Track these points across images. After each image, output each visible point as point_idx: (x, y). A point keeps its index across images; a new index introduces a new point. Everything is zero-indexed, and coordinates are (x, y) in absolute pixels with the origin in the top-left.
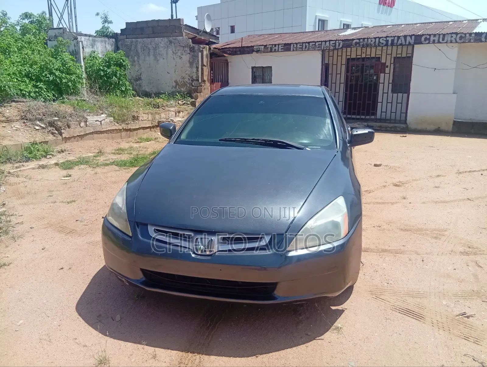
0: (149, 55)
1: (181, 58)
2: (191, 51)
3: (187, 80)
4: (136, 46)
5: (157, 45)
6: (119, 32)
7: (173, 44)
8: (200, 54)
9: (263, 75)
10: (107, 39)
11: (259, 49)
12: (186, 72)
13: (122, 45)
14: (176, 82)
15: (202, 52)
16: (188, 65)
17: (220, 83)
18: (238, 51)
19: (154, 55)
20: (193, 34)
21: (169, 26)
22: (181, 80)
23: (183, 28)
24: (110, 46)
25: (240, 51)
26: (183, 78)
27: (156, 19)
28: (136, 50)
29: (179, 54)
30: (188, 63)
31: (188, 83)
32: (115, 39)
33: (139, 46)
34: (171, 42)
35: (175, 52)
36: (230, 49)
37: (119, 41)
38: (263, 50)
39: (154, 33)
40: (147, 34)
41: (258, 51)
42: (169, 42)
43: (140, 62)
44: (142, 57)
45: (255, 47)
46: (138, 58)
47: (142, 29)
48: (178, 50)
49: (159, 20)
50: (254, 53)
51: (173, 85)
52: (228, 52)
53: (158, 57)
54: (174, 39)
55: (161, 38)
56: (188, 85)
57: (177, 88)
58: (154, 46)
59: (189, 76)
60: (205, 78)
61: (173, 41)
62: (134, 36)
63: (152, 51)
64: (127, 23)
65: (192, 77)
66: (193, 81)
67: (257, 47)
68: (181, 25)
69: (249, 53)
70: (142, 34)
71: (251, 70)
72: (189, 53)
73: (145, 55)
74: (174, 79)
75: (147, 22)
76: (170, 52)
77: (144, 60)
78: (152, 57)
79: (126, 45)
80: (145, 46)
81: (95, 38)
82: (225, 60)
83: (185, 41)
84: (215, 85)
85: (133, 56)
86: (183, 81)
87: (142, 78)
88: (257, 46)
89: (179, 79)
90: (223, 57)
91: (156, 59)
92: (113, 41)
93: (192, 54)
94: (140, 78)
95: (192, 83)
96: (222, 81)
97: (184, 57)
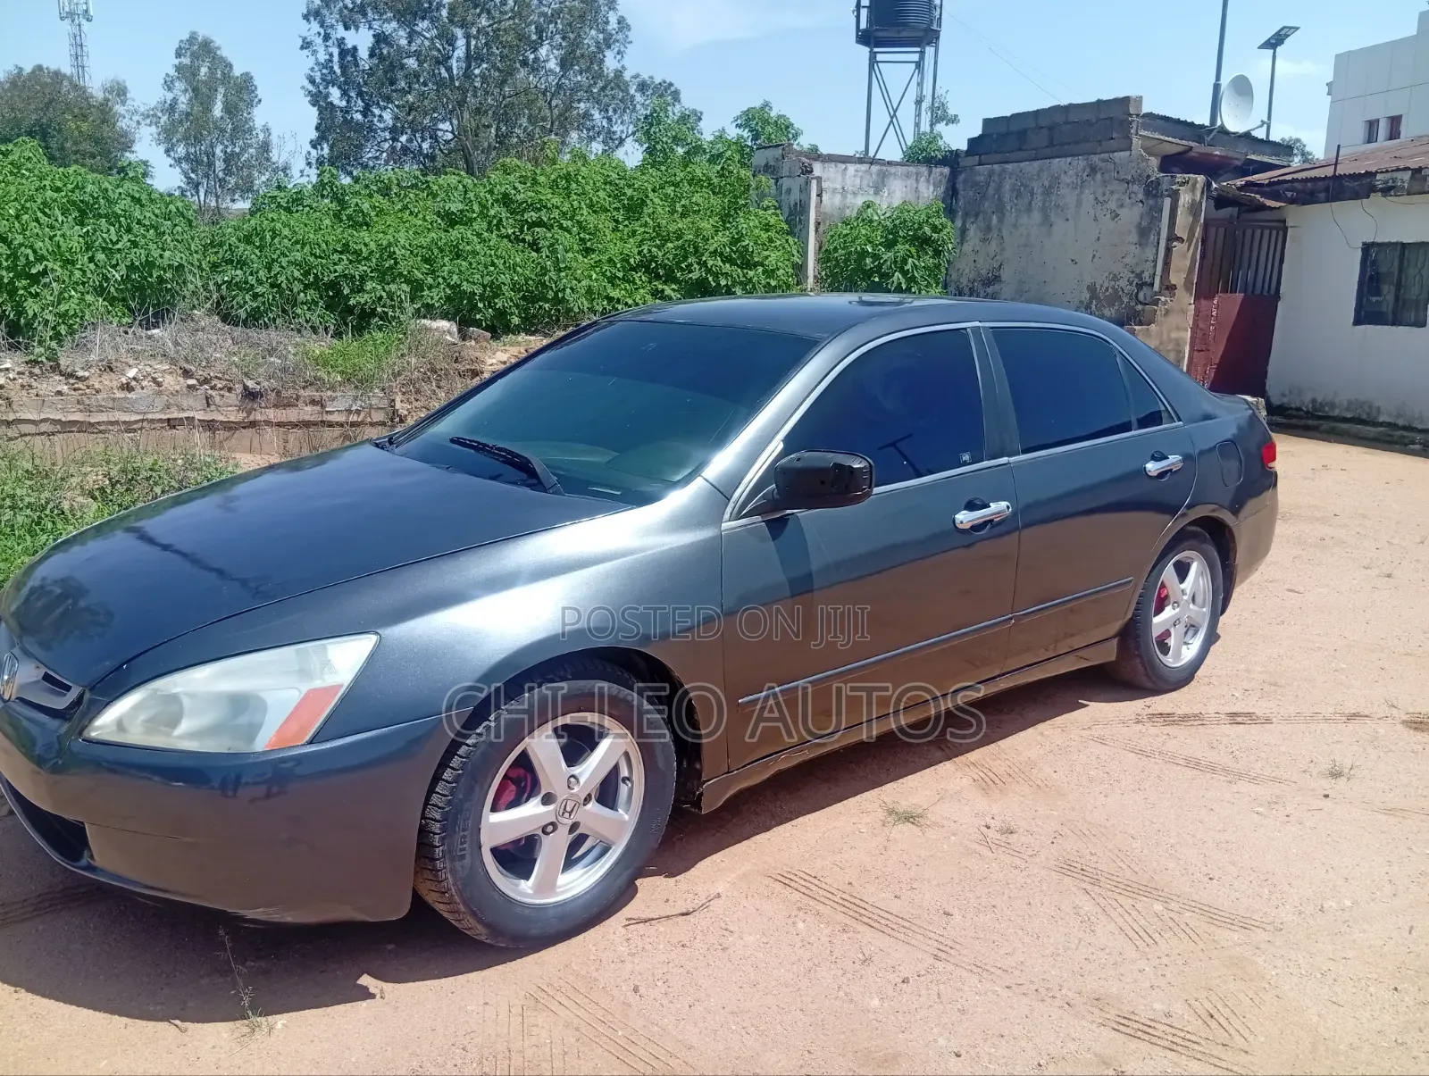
0: (1029, 209)
1: (1118, 215)
2: (1147, 193)
3: (1123, 283)
4: (999, 188)
5: (1056, 180)
6: (964, 147)
7: (1099, 176)
8: (1167, 202)
9: (1401, 270)
10: (924, 169)
11: (1394, 182)
12: (1127, 260)
13: (965, 182)
14: (1092, 289)
15: (1175, 196)
16: (1134, 237)
17: (1239, 296)
18: (1320, 192)
19: (1044, 210)
20: (1177, 141)
21: (1094, 121)
22: (1106, 285)
23: (1134, 125)
24: (931, 188)
25: (1327, 190)
26: (1115, 278)
27: (1064, 102)
28: (999, 196)
29: (1112, 205)
30: (1134, 231)
31: (1127, 294)
32: (951, 167)
33: (1007, 186)
34: (1093, 170)
35: (1101, 199)
36: (1296, 185)
37: (961, 172)
38: (1406, 185)
39: (1051, 144)
40: (1033, 149)
41: (1387, 191)
42: (1088, 170)
43: (1005, 233)
44: (1010, 218)
45: (1379, 177)
46: (1001, 220)
47: (1022, 134)
48: (1112, 193)
49: (1070, 104)
50: (1376, 198)
51: (1083, 299)
52: (1289, 194)
53: (1052, 215)
54: (1104, 161)
55: (1069, 159)
56: (1126, 300)
57: (1093, 307)
58: (1046, 183)
59: (1133, 272)
60: (1176, 278)
61: (1101, 164)
62: (999, 157)
63: (1039, 198)
64: (987, 122)
65: (1139, 276)
66: (1140, 287)
67: (1388, 175)
68: (1131, 115)
69: (1356, 196)
70: (1020, 149)
71: (1359, 254)
72: (1141, 201)
73: (1020, 211)
74: (1088, 280)
75: (1037, 113)
76: (1088, 197)
77: (1015, 226)
78: (1037, 216)
79: (976, 184)
80: (1022, 184)
81: (889, 169)
82: (1279, 221)
83: (1133, 165)
84: (1215, 302)
85: (989, 211)
86: (1113, 288)
87: (1004, 277)
88: (1387, 171)
89: (1102, 281)
90: (1268, 212)
91: (1047, 222)
92: (941, 174)
93: (1151, 202)
94: (996, 277)
95: (1137, 294)
96: (1250, 289)
97: (1123, 212)
